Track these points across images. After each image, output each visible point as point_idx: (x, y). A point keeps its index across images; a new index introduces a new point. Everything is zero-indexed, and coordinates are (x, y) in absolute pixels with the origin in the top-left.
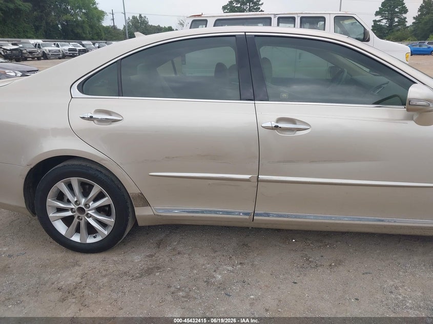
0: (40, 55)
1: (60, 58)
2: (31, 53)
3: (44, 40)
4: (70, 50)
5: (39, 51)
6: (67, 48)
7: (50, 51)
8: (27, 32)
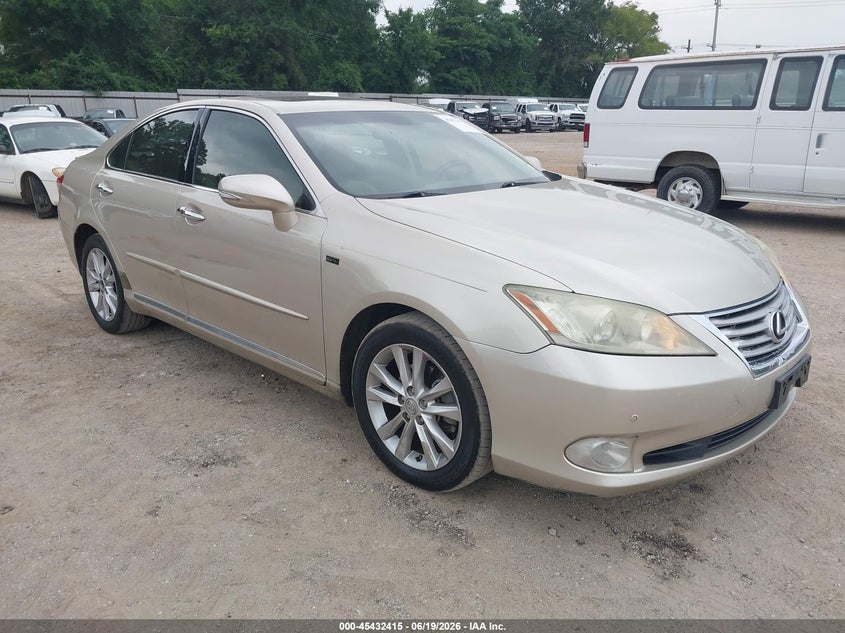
0: (520, 125)
1: (551, 131)
2: (505, 120)
3: (541, 98)
4: (573, 116)
5: (520, 118)
6: (568, 113)
7: (537, 118)
8: (524, 84)
